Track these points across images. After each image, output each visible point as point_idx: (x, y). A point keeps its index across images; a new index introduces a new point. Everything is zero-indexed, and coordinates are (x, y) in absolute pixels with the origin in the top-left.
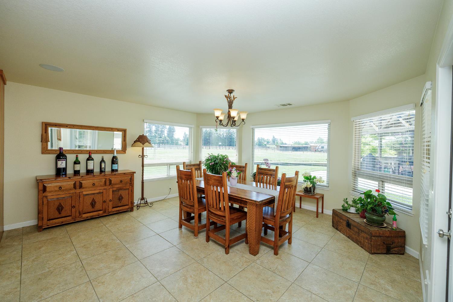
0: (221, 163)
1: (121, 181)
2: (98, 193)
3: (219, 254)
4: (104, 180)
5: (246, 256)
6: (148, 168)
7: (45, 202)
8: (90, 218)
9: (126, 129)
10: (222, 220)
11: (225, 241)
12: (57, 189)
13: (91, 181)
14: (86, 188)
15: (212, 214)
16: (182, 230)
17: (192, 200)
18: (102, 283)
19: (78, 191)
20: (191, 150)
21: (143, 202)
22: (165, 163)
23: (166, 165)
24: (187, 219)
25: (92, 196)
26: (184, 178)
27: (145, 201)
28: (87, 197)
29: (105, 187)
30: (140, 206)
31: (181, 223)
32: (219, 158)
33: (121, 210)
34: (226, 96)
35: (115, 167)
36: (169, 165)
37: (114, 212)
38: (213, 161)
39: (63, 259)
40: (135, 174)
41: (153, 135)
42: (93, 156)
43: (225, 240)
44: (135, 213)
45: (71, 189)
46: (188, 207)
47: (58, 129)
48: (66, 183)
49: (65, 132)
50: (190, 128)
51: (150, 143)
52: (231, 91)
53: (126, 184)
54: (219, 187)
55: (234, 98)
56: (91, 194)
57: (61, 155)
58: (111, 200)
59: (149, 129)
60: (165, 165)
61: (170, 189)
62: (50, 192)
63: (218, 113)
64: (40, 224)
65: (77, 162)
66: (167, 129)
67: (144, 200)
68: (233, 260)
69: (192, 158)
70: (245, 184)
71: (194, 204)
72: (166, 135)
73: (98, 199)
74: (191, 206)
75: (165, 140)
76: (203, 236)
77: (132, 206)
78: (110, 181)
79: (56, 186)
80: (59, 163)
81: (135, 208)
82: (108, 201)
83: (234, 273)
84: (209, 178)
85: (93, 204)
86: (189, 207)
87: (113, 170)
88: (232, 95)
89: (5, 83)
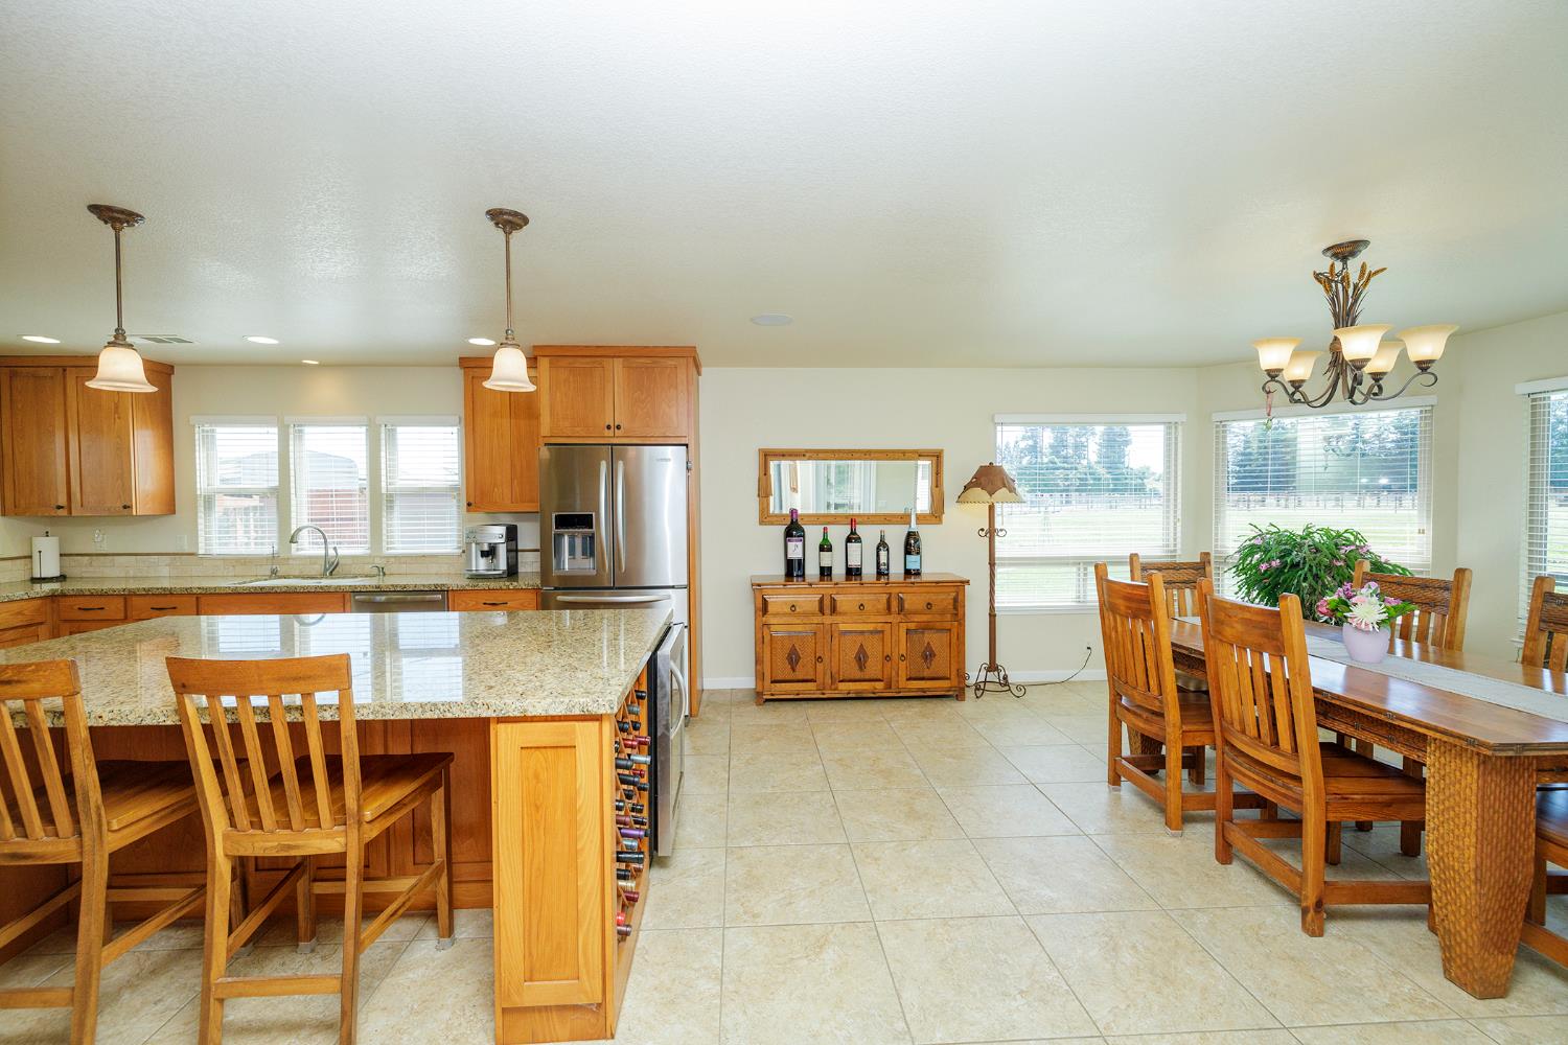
0: (1319, 564)
1: (929, 604)
2: (871, 632)
3: (1269, 920)
4: (885, 597)
5: (1420, 979)
6: (1011, 569)
7: (767, 639)
8: (854, 695)
9: (942, 450)
10: (1283, 791)
11: (1298, 879)
12: (788, 610)
13: (858, 597)
14: (845, 614)
15: (1240, 760)
16: (1122, 793)
17: (1156, 693)
18: (876, 860)
19: (828, 619)
20: (1175, 512)
21: (992, 676)
22: (1068, 558)
23: (1074, 564)
24: (1141, 758)
25: (860, 638)
26: (1122, 608)
27: (1002, 674)
28: (848, 637)
29: (889, 618)
30: (984, 690)
31: (1118, 767)
32: (1308, 541)
33: (929, 689)
34: (1317, 276)
35: (913, 562)
36: (1084, 563)
37: (910, 690)
38: (1273, 554)
39: (800, 776)
40: (966, 586)
41: (1046, 460)
42: (861, 530)
43: (1301, 876)
44: (969, 705)
45: (813, 614)
46: (1140, 716)
47: (792, 463)
48: (805, 597)
49: (806, 469)
50: (1168, 424)
51: (1012, 490)
52: (1344, 251)
53: (943, 613)
54: (1266, 656)
55: (1367, 275)
56: (856, 632)
57: (793, 529)
58: (903, 656)
59: (1031, 442)
60: (1068, 564)
61: (1089, 648)
62: (776, 615)
63: (1272, 356)
64: (760, 689)
65: (825, 547)
66: (1098, 437)
67: (996, 673)
68: (1342, 968)
69: (1179, 540)
70: (1453, 665)
71: (1162, 708)
72: (1093, 457)
73: (874, 650)
74: (1154, 713)
75: (1089, 476)
76: (1203, 837)
77: (959, 682)
78: (901, 601)
79: (786, 603)
80: (791, 545)
81: (970, 693)
82: (895, 657)
83: (1335, 1016)
84: (1222, 616)
85: (861, 659)
86: (1145, 715)
87: (908, 572)
88: (1354, 265)
89: (699, 373)
